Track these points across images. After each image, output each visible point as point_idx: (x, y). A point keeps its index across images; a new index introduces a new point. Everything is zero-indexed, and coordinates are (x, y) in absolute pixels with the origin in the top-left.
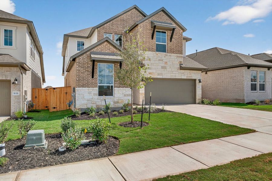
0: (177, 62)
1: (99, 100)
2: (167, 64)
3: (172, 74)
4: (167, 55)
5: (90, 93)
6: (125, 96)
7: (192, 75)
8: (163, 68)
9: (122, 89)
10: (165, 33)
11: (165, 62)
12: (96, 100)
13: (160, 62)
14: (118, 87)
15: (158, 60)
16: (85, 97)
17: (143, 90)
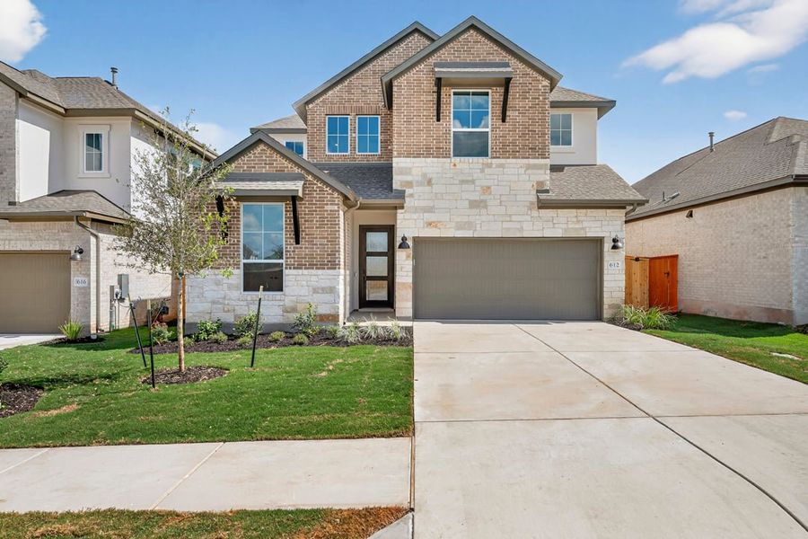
0: (529, 186)
1: (242, 303)
2: (490, 194)
3: (506, 225)
4: (489, 166)
5: (218, 283)
6: (315, 291)
7: (585, 224)
8: (474, 204)
9: (306, 272)
10: (487, 94)
11: (482, 187)
12: (235, 303)
13: (465, 187)
14: (294, 268)
15: (457, 182)
16: (206, 294)
17: (405, 274)
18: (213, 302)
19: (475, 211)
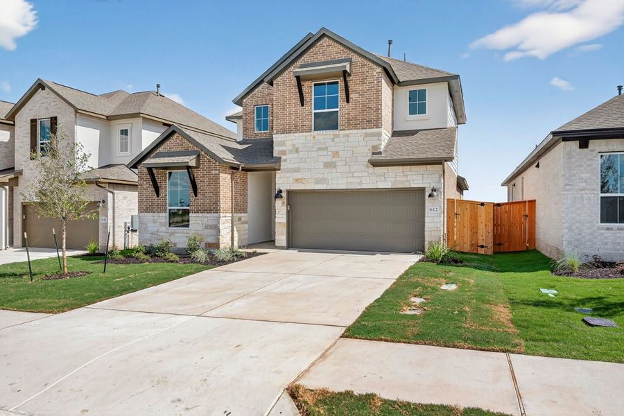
0: (366, 150)
2: (338, 157)
3: (350, 180)
4: (338, 136)
6: (206, 227)
7: (409, 177)
8: (327, 165)
10: (337, 83)
11: (333, 152)
12: (164, 234)
13: (321, 153)
14: (195, 212)
15: (316, 149)
17: (281, 216)
18: (152, 234)
19: (327, 170)
